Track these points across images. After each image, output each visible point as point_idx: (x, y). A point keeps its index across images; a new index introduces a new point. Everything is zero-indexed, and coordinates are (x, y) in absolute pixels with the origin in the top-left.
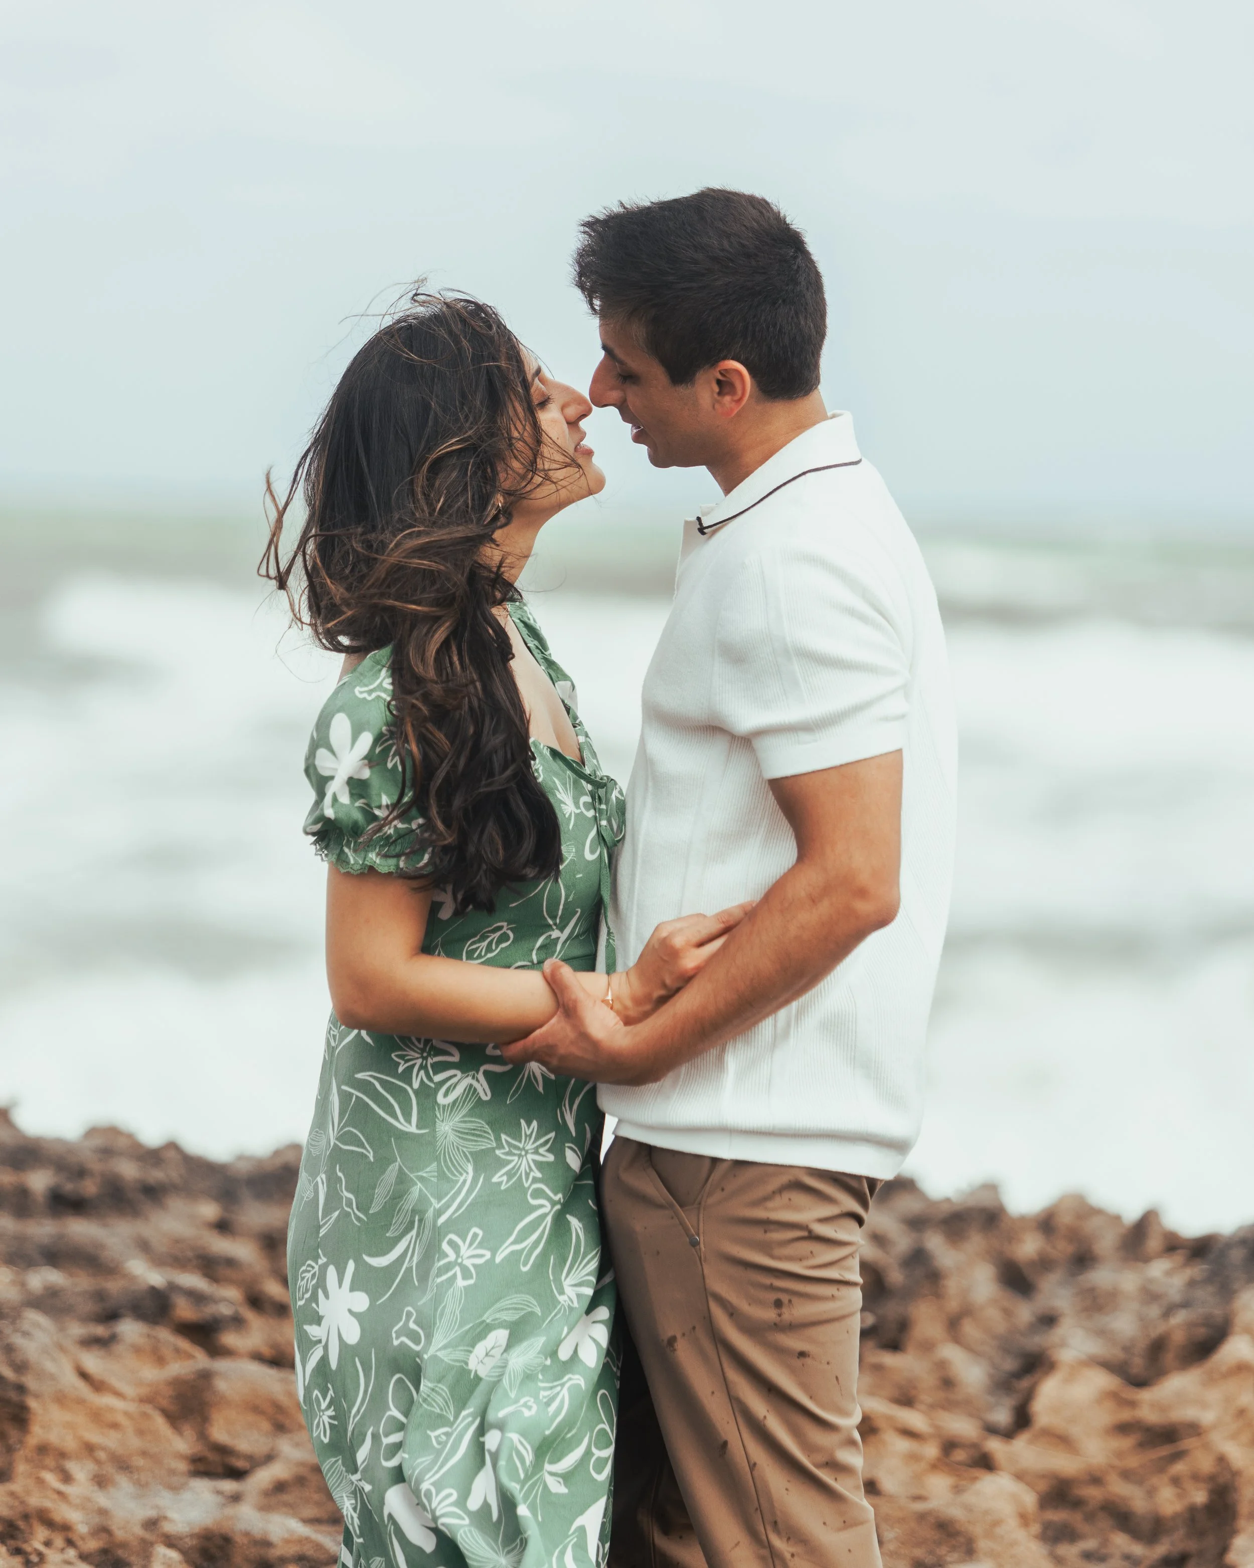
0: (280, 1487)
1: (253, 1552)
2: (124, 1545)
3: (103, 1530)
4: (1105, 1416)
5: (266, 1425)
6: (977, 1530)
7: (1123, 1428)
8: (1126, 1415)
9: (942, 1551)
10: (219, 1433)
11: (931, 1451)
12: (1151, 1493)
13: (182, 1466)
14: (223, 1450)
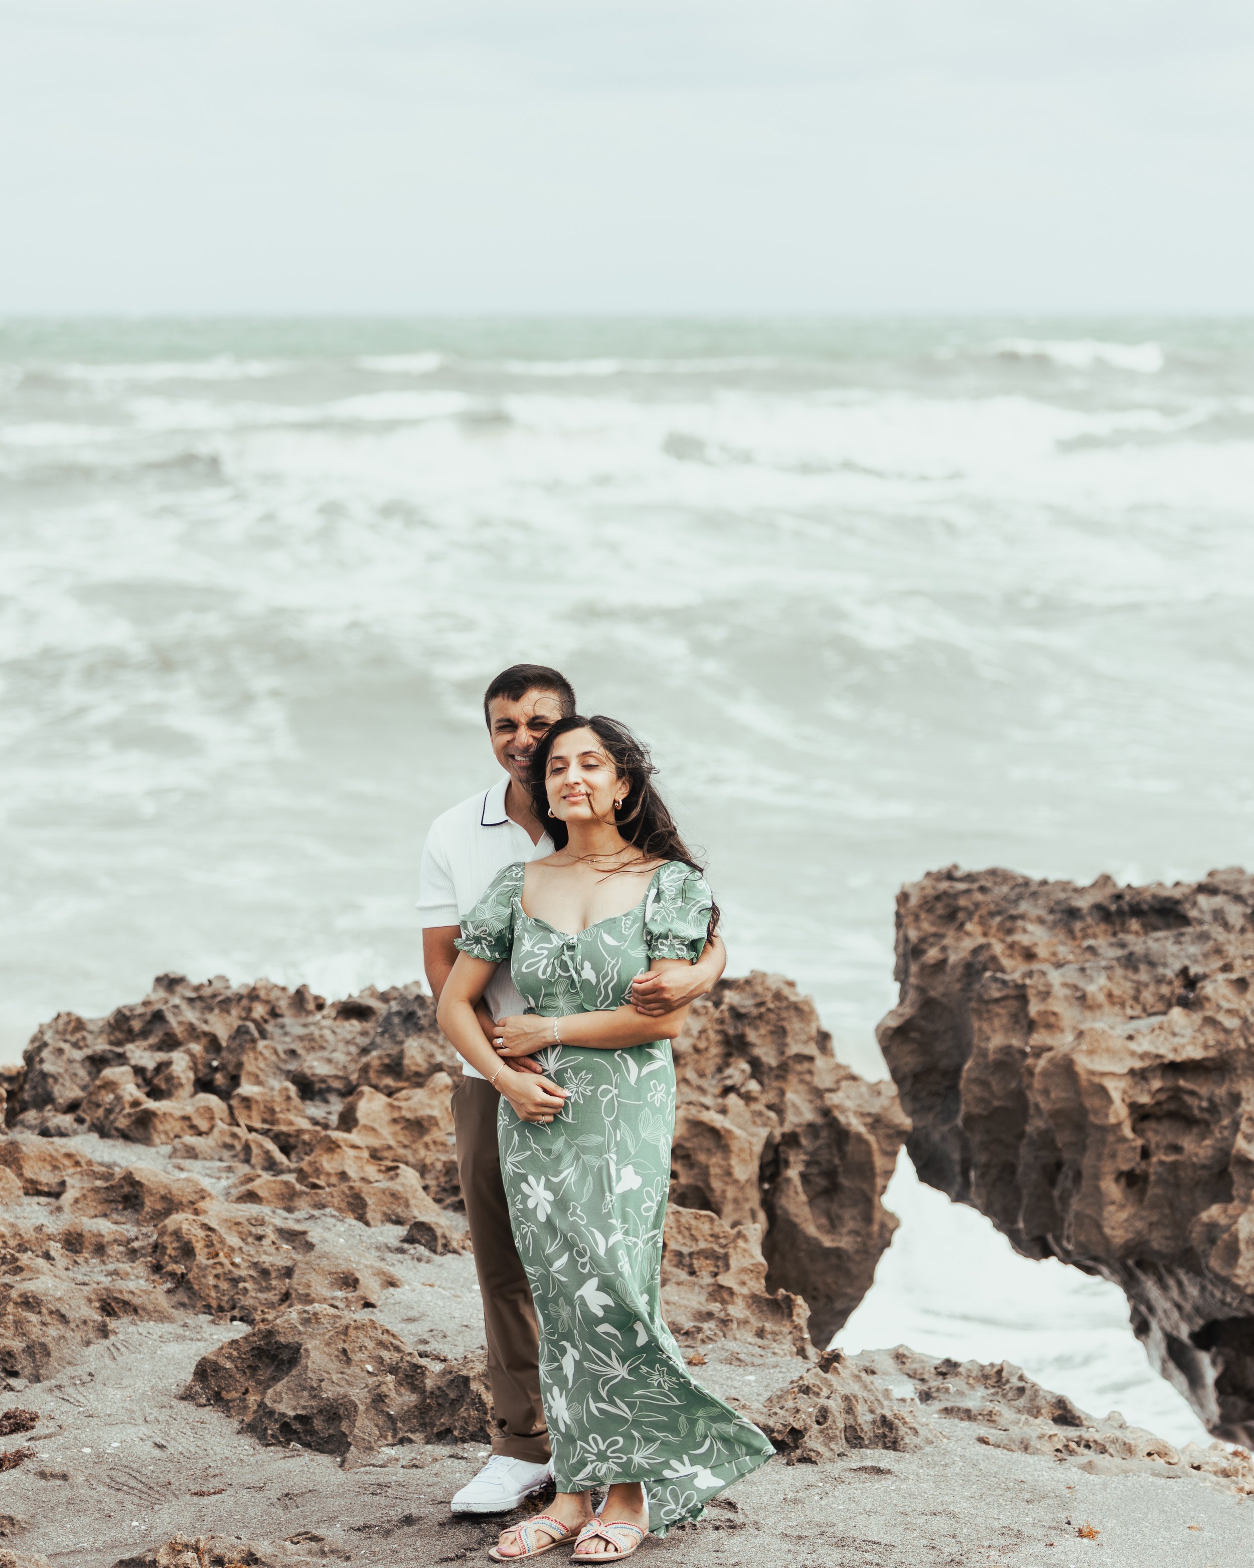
0: (76, 1201)
1: (93, 1240)
2: (28, 1241)
3: (17, 1234)
4: (386, 1117)
5: (49, 1168)
6: (409, 1196)
7: (395, 1121)
8: (396, 1115)
9: (395, 1207)
10: (28, 1173)
11: (366, 1154)
12: (415, 1151)
13: (21, 1193)
14: (32, 1182)
